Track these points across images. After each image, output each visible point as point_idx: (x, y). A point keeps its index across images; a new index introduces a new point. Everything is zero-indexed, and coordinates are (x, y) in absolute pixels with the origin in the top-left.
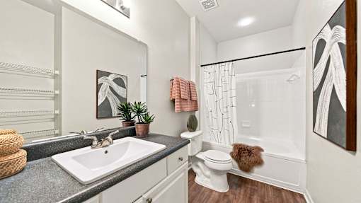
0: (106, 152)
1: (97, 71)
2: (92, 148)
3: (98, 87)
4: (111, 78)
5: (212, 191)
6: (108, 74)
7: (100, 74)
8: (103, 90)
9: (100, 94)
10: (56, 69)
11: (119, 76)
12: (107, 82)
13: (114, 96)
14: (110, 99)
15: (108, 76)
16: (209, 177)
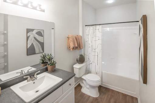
0: (34, 83)
1: (27, 29)
2: (28, 81)
3: (28, 38)
4: (34, 32)
5: (89, 96)
6: (32, 30)
7: (28, 31)
8: (31, 39)
9: (29, 41)
10: (4, 30)
11: (39, 31)
12: (33, 35)
13: (36, 42)
14: (34, 44)
15: (33, 31)
16: (88, 89)
